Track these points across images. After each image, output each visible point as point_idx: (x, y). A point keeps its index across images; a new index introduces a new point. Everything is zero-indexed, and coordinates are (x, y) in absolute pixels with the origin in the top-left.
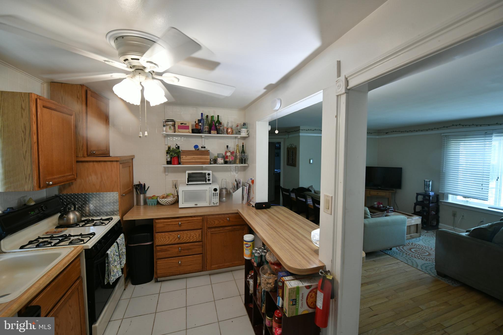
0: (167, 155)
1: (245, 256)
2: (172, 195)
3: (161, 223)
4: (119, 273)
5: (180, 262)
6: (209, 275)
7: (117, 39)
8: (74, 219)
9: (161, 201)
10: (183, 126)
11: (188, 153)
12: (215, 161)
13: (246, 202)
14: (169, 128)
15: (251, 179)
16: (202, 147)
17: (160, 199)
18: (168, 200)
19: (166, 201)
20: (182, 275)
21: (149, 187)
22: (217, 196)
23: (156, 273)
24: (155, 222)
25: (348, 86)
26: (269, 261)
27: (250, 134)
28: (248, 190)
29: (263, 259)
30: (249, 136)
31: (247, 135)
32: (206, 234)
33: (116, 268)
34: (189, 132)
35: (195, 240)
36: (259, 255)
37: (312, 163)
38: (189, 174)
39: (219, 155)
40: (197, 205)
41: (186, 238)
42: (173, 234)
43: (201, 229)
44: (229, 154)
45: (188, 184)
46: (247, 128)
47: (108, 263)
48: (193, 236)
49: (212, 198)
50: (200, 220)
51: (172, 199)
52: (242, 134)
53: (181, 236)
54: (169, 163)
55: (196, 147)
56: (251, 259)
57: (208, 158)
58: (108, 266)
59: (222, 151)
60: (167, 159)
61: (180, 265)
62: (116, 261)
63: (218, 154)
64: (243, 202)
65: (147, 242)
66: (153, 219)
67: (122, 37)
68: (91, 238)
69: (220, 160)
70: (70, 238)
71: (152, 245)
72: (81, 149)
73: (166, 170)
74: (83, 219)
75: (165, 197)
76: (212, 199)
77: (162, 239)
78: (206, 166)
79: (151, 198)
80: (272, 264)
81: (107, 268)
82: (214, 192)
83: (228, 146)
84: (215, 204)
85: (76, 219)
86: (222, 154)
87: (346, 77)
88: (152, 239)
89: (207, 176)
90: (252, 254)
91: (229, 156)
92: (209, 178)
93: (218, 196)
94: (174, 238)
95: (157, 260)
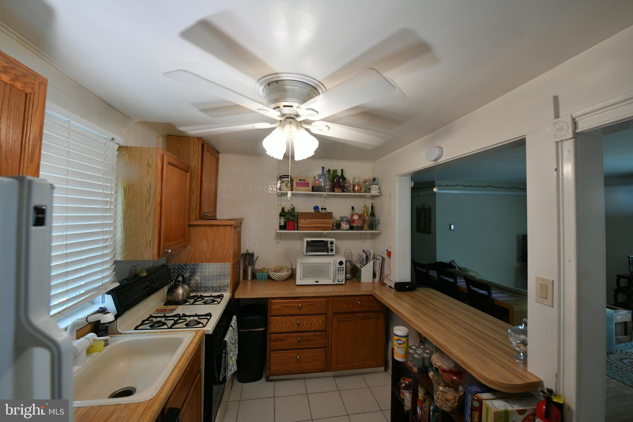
0: (280, 218)
1: (397, 357)
2: (286, 268)
3: (278, 303)
4: (234, 367)
5: (298, 357)
6: (332, 377)
7: (269, 84)
8: (183, 294)
9: (273, 275)
10: (303, 183)
11: (307, 215)
12: (338, 226)
13: (379, 280)
14: (285, 185)
15: (387, 250)
16: (322, 209)
17: (273, 273)
18: (282, 275)
19: (279, 275)
20: (301, 374)
21: (258, 257)
22: (342, 271)
23: (269, 368)
24: (271, 302)
25: (576, 129)
26: (438, 367)
27: (382, 192)
28: (381, 265)
29: (426, 363)
30: (381, 195)
31: (379, 193)
32: (332, 321)
33: (232, 360)
34: (309, 190)
35: (317, 329)
36: (421, 357)
37: (452, 230)
38: (307, 242)
39: (343, 219)
40: (318, 282)
41: (306, 325)
42: (291, 318)
43: (324, 314)
44: (356, 217)
45: (307, 254)
46: (377, 184)
47: (225, 353)
48: (315, 322)
49: (337, 273)
50: (324, 302)
51: (286, 273)
52: (371, 191)
53: (301, 322)
54: (283, 228)
55: (316, 208)
56: (406, 362)
57: (330, 222)
58: (225, 357)
59: (347, 213)
60: (280, 223)
61: (298, 361)
62: (232, 351)
63: (341, 217)
64: (375, 280)
65: (260, 328)
66: (268, 298)
67: (276, 82)
68: (208, 320)
69: (345, 226)
70: (186, 319)
71: (265, 332)
72: (194, 210)
73: (279, 237)
74: (192, 295)
75: (278, 271)
76: (337, 275)
77: (277, 324)
78: (327, 233)
79: (261, 270)
80: (445, 371)
81: (223, 360)
82: (340, 266)
83: (353, 207)
84: (340, 282)
85: (185, 294)
86: (348, 217)
87: (574, 117)
88: (265, 323)
89: (329, 245)
90: (407, 354)
91: (357, 220)
92: (332, 248)
93: (344, 272)
94: (293, 324)
95: (270, 352)
